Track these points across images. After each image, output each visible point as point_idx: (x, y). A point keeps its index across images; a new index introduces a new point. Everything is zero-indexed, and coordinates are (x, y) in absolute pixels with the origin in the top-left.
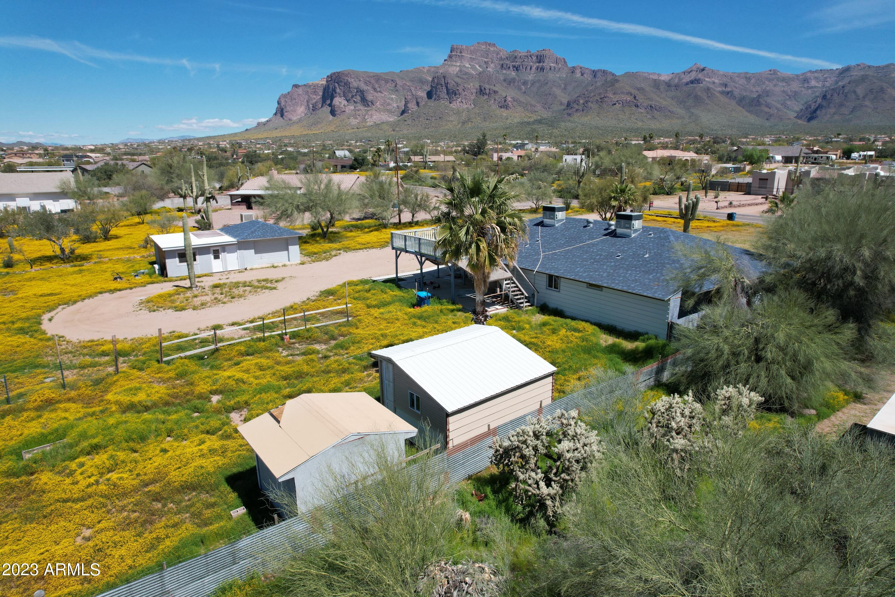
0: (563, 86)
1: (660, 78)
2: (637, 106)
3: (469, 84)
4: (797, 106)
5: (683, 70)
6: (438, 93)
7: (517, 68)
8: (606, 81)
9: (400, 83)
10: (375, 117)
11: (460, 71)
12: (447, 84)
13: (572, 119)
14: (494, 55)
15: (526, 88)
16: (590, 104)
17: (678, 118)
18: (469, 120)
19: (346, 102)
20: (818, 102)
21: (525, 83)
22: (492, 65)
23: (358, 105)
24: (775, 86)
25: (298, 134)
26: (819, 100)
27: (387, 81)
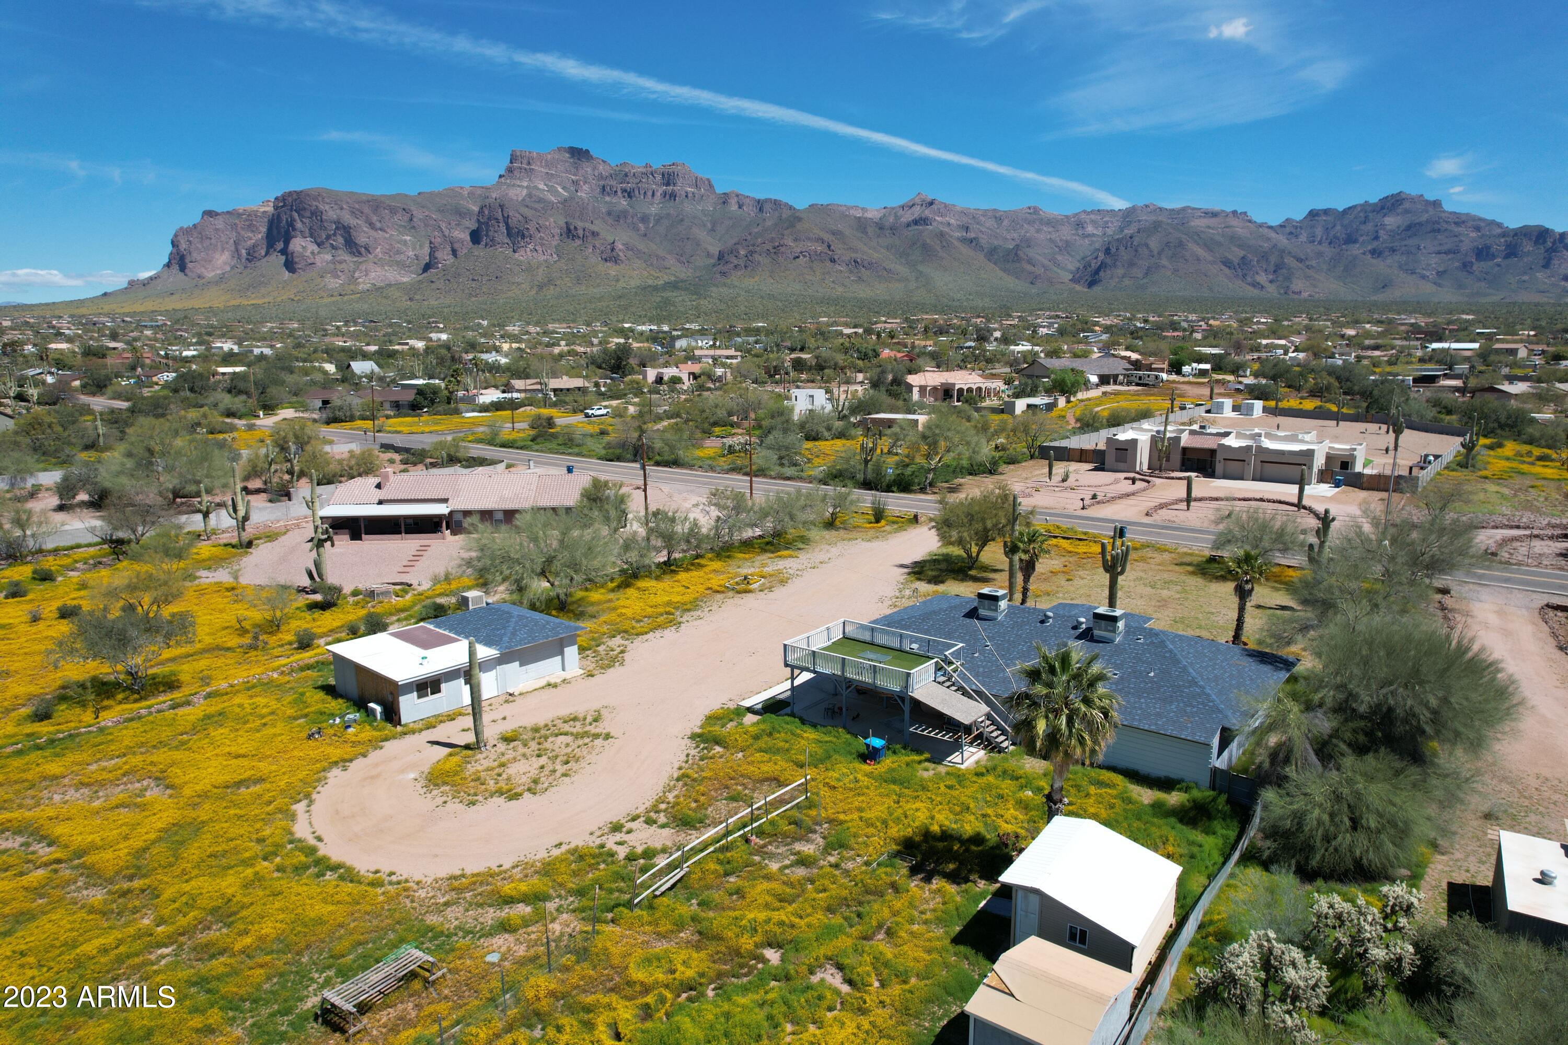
0: (709, 225)
1: (866, 215)
2: (833, 261)
3: (547, 220)
4: (1071, 264)
5: (901, 203)
6: (491, 233)
7: (629, 194)
8: (780, 218)
9: (418, 214)
10: (373, 275)
11: (530, 195)
12: (506, 219)
13: (729, 281)
14: (589, 170)
15: (647, 228)
16: (756, 256)
17: (899, 281)
18: (550, 282)
19: (315, 248)
20: (1100, 259)
21: (644, 219)
22: (586, 187)
23: (340, 252)
24: (1038, 231)
25: (221, 306)
26: (1101, 256)
27: (393, 211)
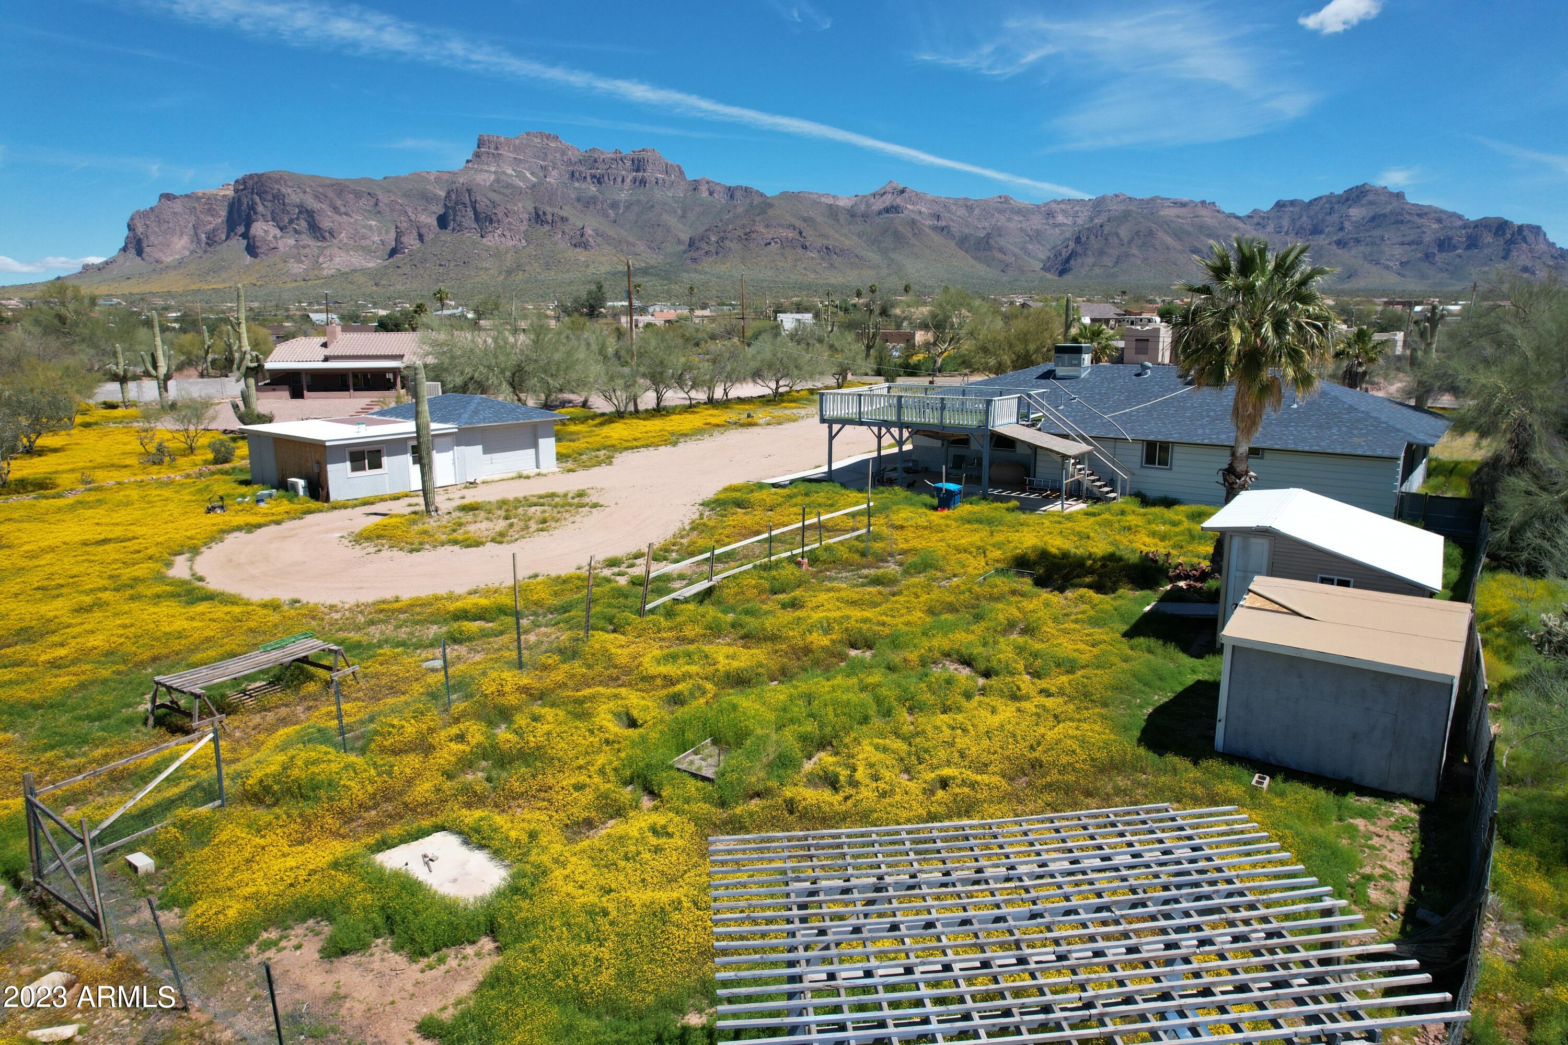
0: (680, 212)
1: (837, 203)
2: (804, 247)
3: (516, 205)
4: (1043, 253)
5: (872, 191)
6: (458, 218)
7: (599, 180)
8: (751, 205)
9: (384, 199)
10: (337, 260)
11: (497, 181)
12: (474, 204)
13: (700, 268)
14: (558, 155)
15: (617, 214)
16: (728, 243)
17: (871, 267)
18: (519, 267)
19: (277, 232)
20: (1070, 248)
21: (614, 205)
22: (555, 173)
23: (304, 236)
24: (1009, 220)
25: (180, 290)
26: (1072, 245)
27: (358, 195)
